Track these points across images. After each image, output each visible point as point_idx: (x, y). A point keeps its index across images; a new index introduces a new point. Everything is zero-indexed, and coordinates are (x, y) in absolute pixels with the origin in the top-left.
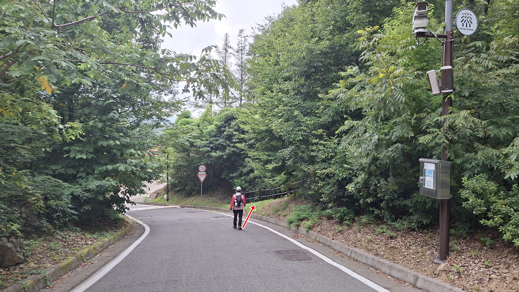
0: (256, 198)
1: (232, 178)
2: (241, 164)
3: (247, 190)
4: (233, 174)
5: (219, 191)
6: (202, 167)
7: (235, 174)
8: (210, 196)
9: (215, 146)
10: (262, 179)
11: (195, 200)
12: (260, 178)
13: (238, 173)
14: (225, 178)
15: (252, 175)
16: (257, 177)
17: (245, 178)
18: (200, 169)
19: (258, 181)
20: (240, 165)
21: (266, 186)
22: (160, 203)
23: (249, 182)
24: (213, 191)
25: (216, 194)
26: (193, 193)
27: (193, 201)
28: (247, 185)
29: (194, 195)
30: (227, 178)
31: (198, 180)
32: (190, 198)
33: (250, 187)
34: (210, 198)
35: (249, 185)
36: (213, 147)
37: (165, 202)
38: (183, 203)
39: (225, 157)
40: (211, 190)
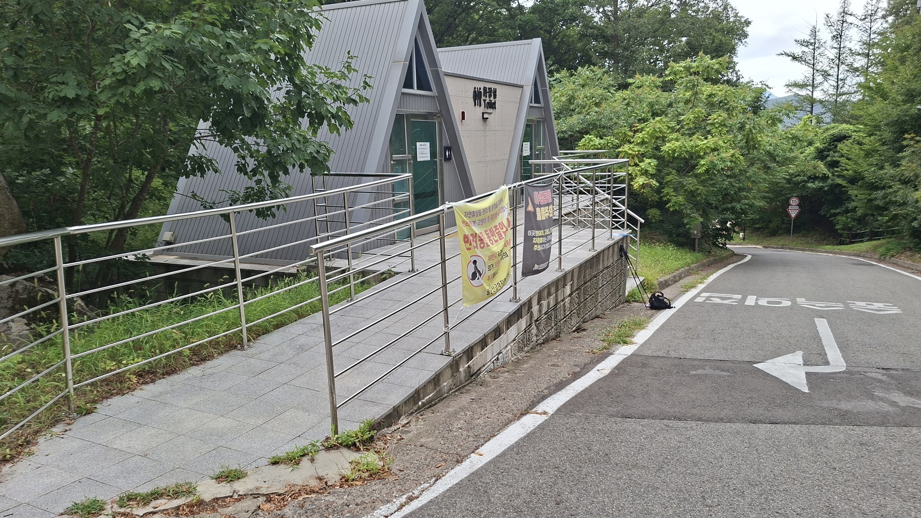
0: (866, 239)
1: (835, 215)
3: (854, 229)
6: (794, 199)
8: (804, 236)
11: (782, 240)
13: (843, 209)
14: (825, 215)
17: (852, 215)
18: (792, 202)
20: (844, 201)
23: (856, 220)
24: (808, 230)
25: (811, 234)
26: (779, 232)
29: (780, 235)
30: (828, 215)
31: (788, 215)
32: (775, 238)
34: (803, 239)
37: (740, 241)
38: (767, 242)
39: (826, 189)
40: (804, 229)
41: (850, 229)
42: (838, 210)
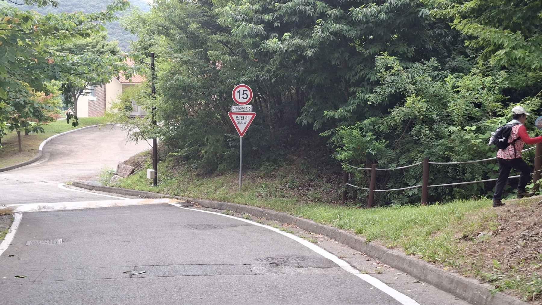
0: (413, 189)
1: (333, 123)
2: (363, 79)
3: (380, 162)
4: (336, 108)
5: (292, 162)
6: (242, 89)
7: (341, 110)
8: (268, 176)
9: (280, 18)
10: (435, 126)
11: (223, 185)
12: (428, 121)
13: (351, 108)
14: (310, 126)
15: (397, 114)
16: (416, 117)
17: (373, 123)
18: (237, 95)
19: (419, 132)
20: (359, 83)
21: (451, 149)
22: (137, 189)
23: (387, 136)
24: (275, 161)
25: (281, 171)
26: (220, 167)
27: (217, 188)
28: (381, 145)
29: (222, 173)
30: (316, 126)
31: (233, 129)
32: (209, 180)
33: (392, 153)
34: (264, 182)
35: (387, 146)
36: (274, 21)
37: (148, 188)
38: (193, 193)
39: (310, 53)
40: (268, 160)
41: (371, 160)
42: (340, 112)
